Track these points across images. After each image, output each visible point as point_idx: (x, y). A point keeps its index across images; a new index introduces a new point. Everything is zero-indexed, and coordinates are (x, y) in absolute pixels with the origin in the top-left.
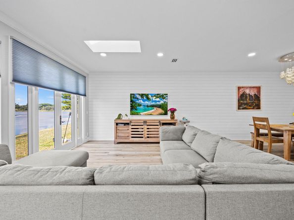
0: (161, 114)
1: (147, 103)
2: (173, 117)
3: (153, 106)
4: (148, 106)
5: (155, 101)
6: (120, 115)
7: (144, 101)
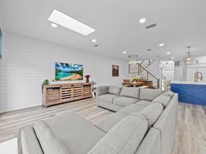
0: (79, 79)
1: (66, 69)
2: (87, 81)
3: (72, 72)
4: (67, 72)
5: (74, 68)
6: (47, 81)
7: (64, 67)
